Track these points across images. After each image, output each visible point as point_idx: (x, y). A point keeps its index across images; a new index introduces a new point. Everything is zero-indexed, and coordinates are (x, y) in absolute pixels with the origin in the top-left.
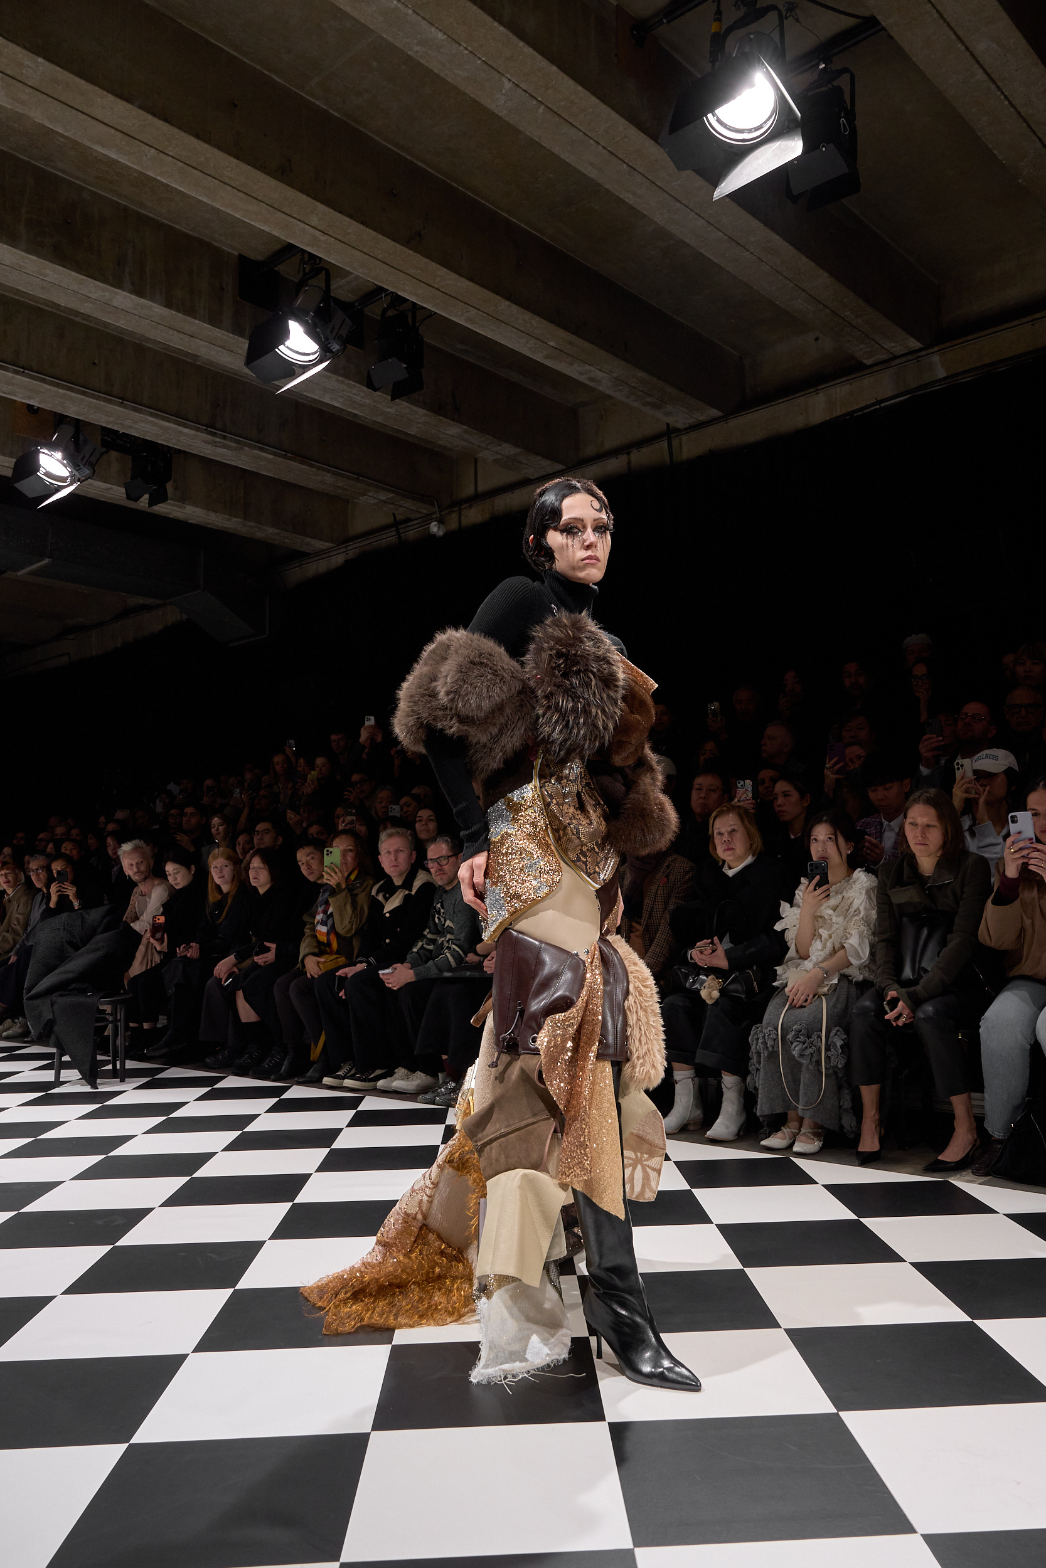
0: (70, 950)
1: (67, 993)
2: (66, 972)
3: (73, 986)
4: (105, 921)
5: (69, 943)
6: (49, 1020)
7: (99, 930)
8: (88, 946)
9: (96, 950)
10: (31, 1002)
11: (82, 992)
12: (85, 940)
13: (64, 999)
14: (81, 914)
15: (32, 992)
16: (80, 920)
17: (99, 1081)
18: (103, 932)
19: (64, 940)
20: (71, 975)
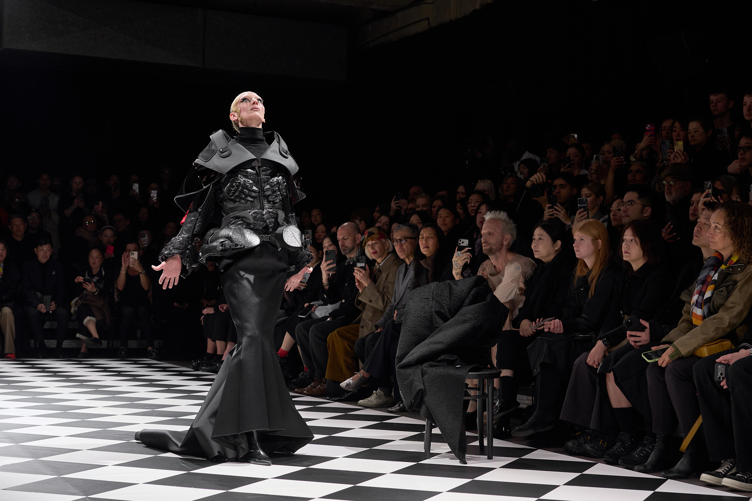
0: (439, 320)
1: (436, 364)
2: (437, 343)
3: (442, 357)
4: (472, 292)
5: (438, 313)
6: (420, 390)
7: (467, 301)
8: (456, 317)
9: (464, 322)
10: (402, 371)
11: (451, 363)
12: (454, 311)
13: (434, 369)
14: (449, 284)
15: (404, 361)
16: (448, 291)
17: (467, 456)
18: (472, 303)
19: (433, 310)
20: (439, 346)
